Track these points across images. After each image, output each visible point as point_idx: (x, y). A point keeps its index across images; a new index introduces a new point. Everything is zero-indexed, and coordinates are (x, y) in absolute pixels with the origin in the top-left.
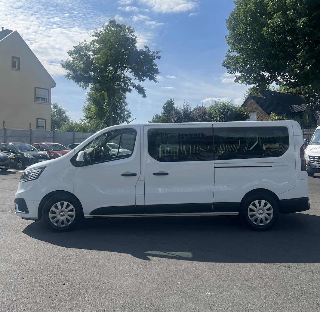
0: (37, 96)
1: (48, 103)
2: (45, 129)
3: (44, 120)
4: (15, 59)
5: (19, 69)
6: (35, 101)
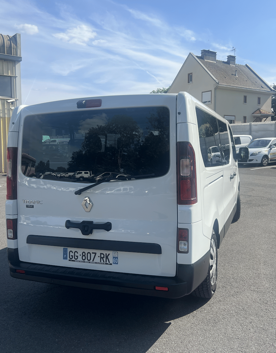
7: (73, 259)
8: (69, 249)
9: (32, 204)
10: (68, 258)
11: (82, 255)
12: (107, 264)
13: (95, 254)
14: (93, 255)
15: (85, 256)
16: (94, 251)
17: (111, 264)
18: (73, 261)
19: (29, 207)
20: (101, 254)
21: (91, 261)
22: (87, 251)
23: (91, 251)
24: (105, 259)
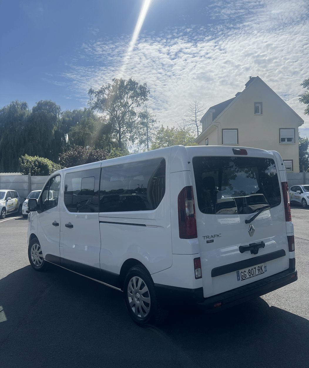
0: (282, 138)
1: (295, 143)
2: (293, 170)
3: (291, 161)
4: (257, 105)
5: (262, 113)
6: (280, 143)
7: (244, 278)
8: (240, 271)
9: (212, 239)
10: (241, 279)
11: (248, 273)
12: (262, 273)
13: (255, 268)
14: (254, 270)
15: (250, 272)
16: (255, 266)
17: (264, 273)
18: (244, 279)
19: (210, 242)
20: (258, 267)
21: (254, 275)
22: (250, 268)
23: (253, 267)
24: (260, 270)
